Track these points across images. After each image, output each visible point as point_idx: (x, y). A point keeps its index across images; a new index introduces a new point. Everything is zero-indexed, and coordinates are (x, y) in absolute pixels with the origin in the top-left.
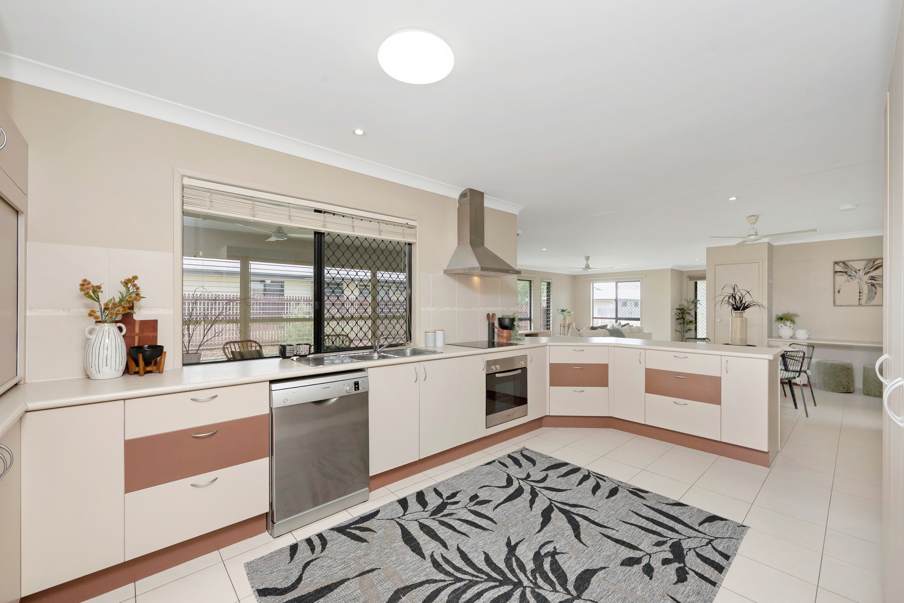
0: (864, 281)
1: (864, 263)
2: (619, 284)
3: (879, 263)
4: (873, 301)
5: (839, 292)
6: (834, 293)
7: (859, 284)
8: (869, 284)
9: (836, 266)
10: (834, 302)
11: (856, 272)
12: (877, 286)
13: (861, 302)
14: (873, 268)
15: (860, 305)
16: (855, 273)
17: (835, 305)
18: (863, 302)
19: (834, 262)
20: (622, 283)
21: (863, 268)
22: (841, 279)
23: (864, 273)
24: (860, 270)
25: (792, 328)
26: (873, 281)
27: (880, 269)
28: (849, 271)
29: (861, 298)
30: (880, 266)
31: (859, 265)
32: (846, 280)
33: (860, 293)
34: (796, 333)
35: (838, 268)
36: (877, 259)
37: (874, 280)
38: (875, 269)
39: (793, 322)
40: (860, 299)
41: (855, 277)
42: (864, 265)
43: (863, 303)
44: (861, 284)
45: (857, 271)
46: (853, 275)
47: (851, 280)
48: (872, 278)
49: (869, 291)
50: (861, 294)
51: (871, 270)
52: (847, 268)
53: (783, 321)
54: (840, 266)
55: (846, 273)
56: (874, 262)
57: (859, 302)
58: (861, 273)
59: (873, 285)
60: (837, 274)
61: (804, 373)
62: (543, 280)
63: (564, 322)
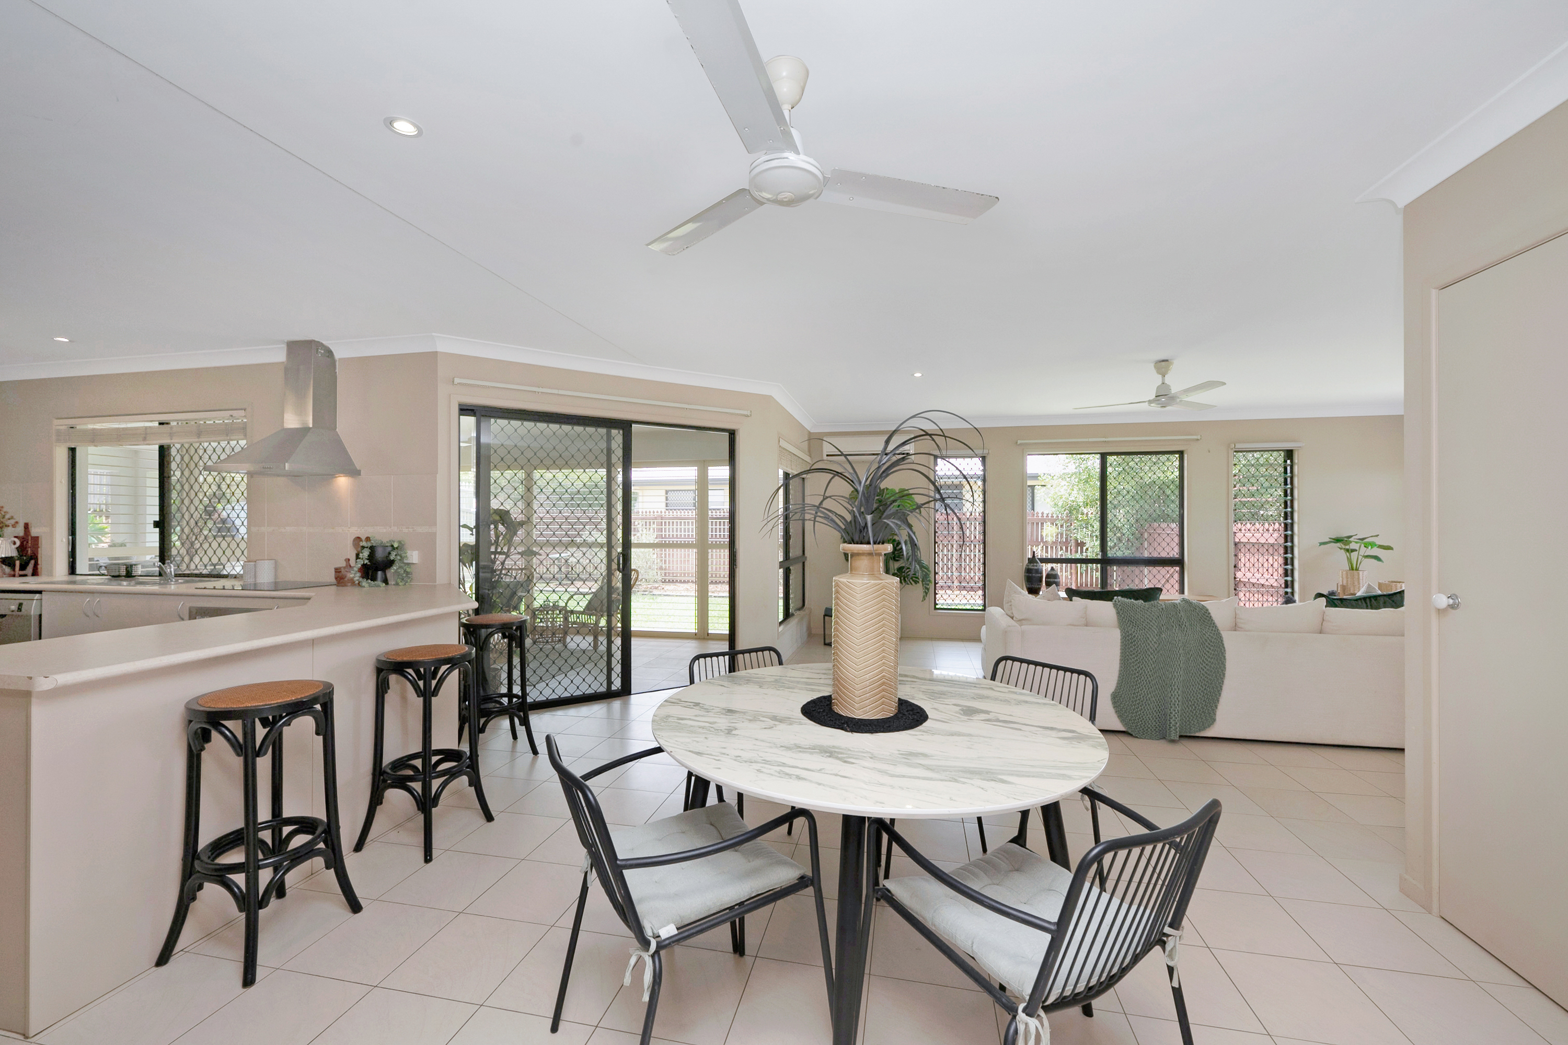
62: (1239, 446)
63: (1347, 578)
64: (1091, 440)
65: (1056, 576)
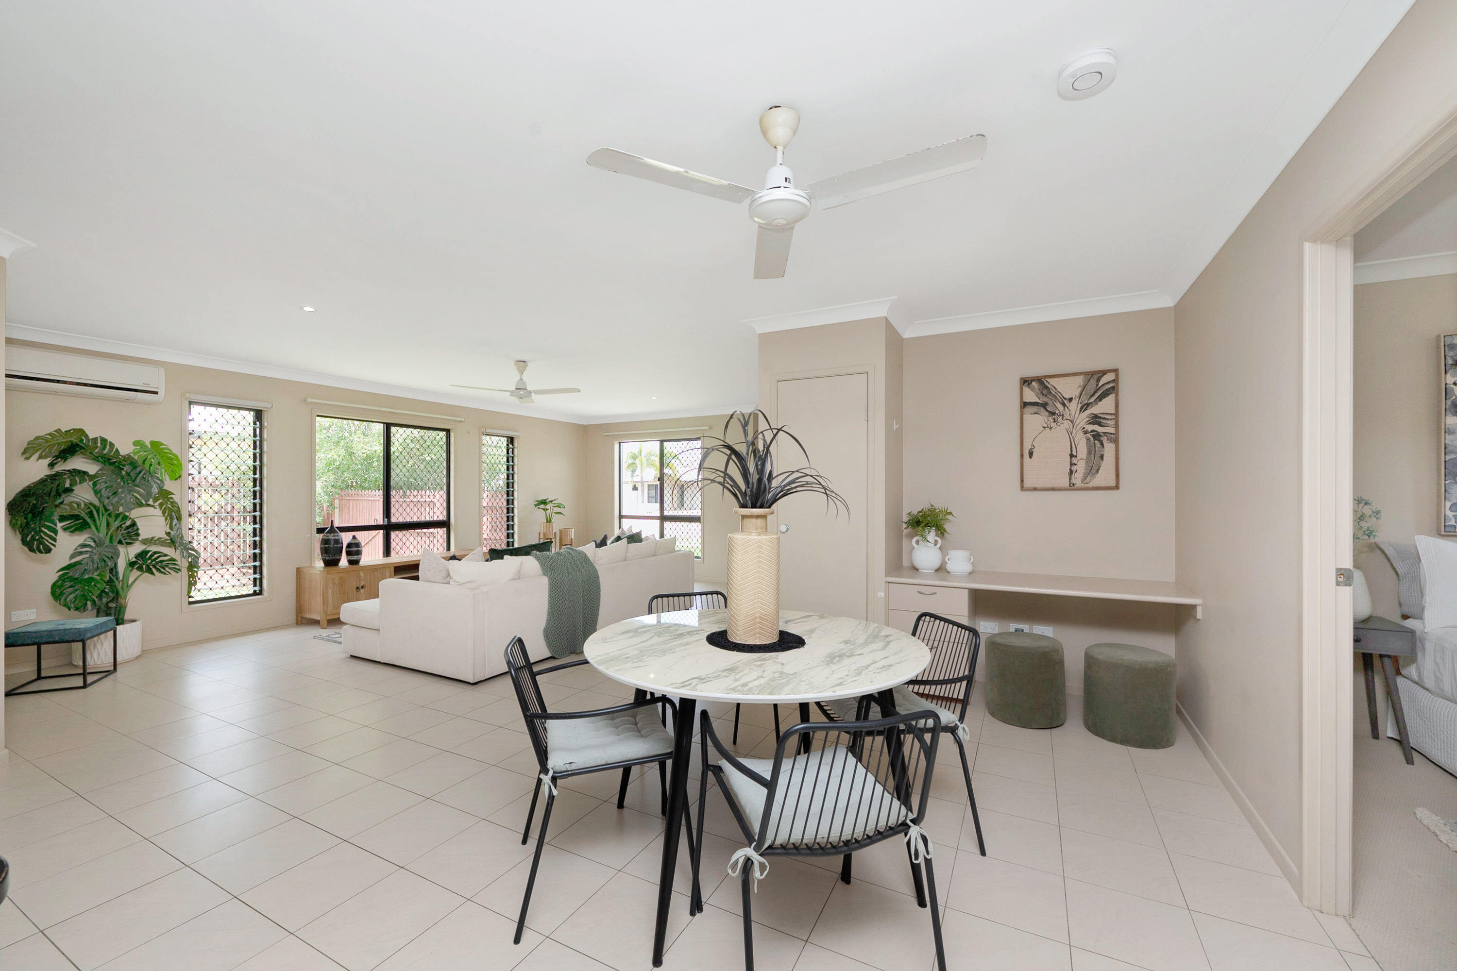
0: (1079, 427)
1: (1080, 380)
2: (665, 444)
3: (1108, 383)
4: (1097, 476)
5: (1031, 454)
6: (1022, 456)
7: (1070, 433)
8: (1089, 435)
9: (1026, 389)
10: (1022, 481)
11: (1064, 405)
12: (1104, 439)
13: (1073, 481)
14: (1097, 395)
15: (1072, 487)
16: (1060, 407)
17: (1022, 488)
18: (1077, 479)
19: (1021, 379)
20: (670, 444)
21: (1078, 394)
22: (1036, 421)
23: (1080, 406)
24: (1071, 400)
25: (939, 545)
26: (1096, 428)
27: (1111, 399)
28: (1050, 403)
29: (1074, 468)
30: (1113, 389)
31: (1069, 388)
32: (1046, 426)
33: (1072, 456)
34: (947, 560)
35: (1030, 396)
36: (1104, 373)
37: (1100, 424)
38: (1100, 398)
39: (941, 532)
40: (1071, 472)
41: (1063, 415)
42: (1080, 386)
43: (1079, 484)
44: (1073, 435)
45: (1066, 402)
46: (1057, 412)
47: (1053, 425)
48: (1096, 419)
49: (1089, 452)
50: (1074, 461)
51: (1092, 400)
52: (1046, 396)
53: (920, 528)
54: (1033, 390)
55: (1044, 405)
56: (1098, 380)
57: (1070, 479)
58: (1074, 406)
59: (1097, 436)
60: (1029, 409)
61: (949, 735)
62: (488, 431)
63: (546, 528)
64: (382, 409)
65: (358, 545)
